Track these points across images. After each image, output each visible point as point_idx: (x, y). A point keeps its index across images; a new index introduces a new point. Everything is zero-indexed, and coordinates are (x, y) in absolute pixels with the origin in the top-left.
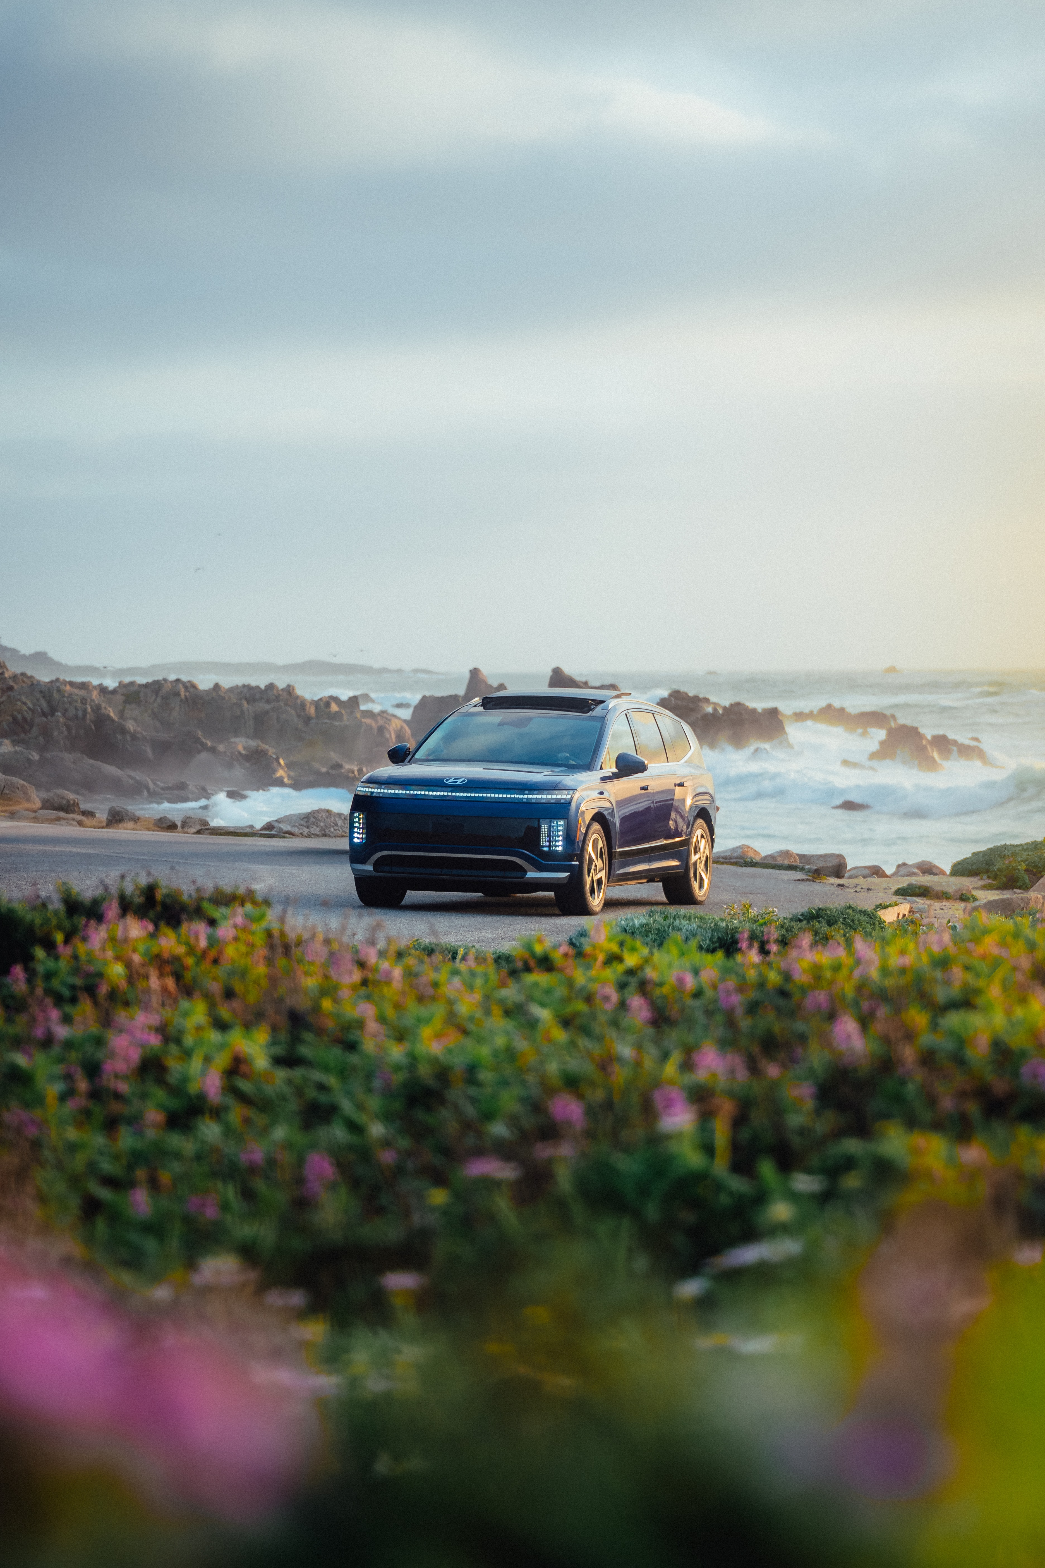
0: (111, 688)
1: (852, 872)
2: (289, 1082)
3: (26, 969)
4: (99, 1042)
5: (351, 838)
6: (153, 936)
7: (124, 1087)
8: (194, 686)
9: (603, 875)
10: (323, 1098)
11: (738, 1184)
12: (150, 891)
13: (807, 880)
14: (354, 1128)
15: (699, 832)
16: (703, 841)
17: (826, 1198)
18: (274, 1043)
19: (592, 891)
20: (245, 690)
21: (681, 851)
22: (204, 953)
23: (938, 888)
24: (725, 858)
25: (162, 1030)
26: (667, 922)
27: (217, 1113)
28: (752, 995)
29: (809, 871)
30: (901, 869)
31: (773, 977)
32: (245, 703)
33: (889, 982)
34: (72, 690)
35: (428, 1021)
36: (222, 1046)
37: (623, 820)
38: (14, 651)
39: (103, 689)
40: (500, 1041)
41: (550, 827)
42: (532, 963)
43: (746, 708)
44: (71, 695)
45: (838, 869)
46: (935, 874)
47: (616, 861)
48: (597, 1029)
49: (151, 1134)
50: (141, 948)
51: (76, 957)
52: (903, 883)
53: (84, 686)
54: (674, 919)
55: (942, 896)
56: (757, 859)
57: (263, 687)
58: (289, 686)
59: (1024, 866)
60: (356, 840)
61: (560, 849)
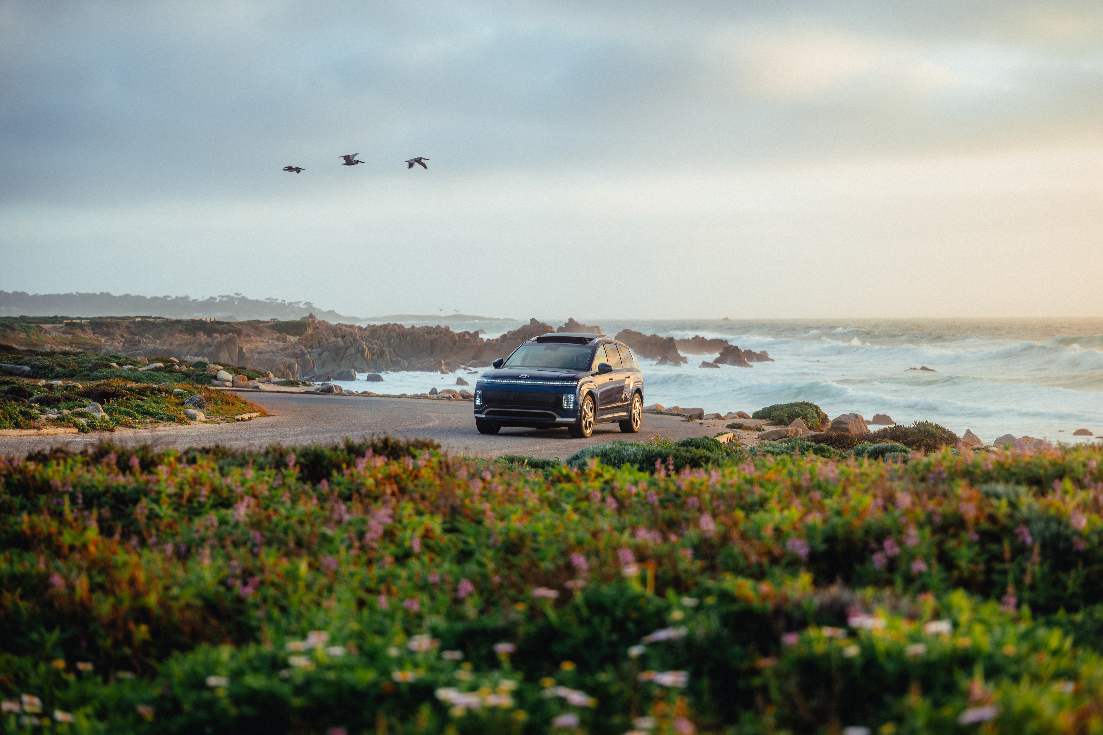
0: (364, 327)
1: (707, 417)
2: (451, 541)
3: (328, 481)
4: (364, 522)
5: (475, 402)
6: (387, 464)
7: (375, 545)
8: (402, 327)
9: (592, 419)
10: (466, 548)
11: (658, 602)
12: (386, 441)
13: (686, 421)
14: (481, 565)
15: (636, 399)
16: (638, 403)
17: (697, 609)
18: (444, 522)
19: (586, 428)
20: (426, 328)
21: (628, 409)
22: (411, 473)
23: (746, 425)
24: (648, 410)
25: (392, 517)
26: (622, 447)
27: (418, 557)
28: (663, 496)
29: (687, 416)
30: (729, 415)
31: (673, 488)
32: (426, 334)
33: (725, 491)
34: (346, 328)
35: (515, 512)
36: (421, 523)
37: (601, 394)
38: (319, 310)
39: (360, 328)
40: (548, 521)
41: (567, 397)
42: (562, 479)
43: (658, 337)
44: (345, 331)
45: (700, 415)
46: (745, 418)
47: (598, 413)
48: (591, 513)
49: (387, 567)
50: (382, 470)
51: (352, 475)
52: (730, 422)
53: (352, 327)
54: (625, 445)
55: (748, 428)
56: (663, 411)
57: (434, 327)
58: (446, 327)
59: (786, 415)
60: (477, 403)
61: (572, 407)
